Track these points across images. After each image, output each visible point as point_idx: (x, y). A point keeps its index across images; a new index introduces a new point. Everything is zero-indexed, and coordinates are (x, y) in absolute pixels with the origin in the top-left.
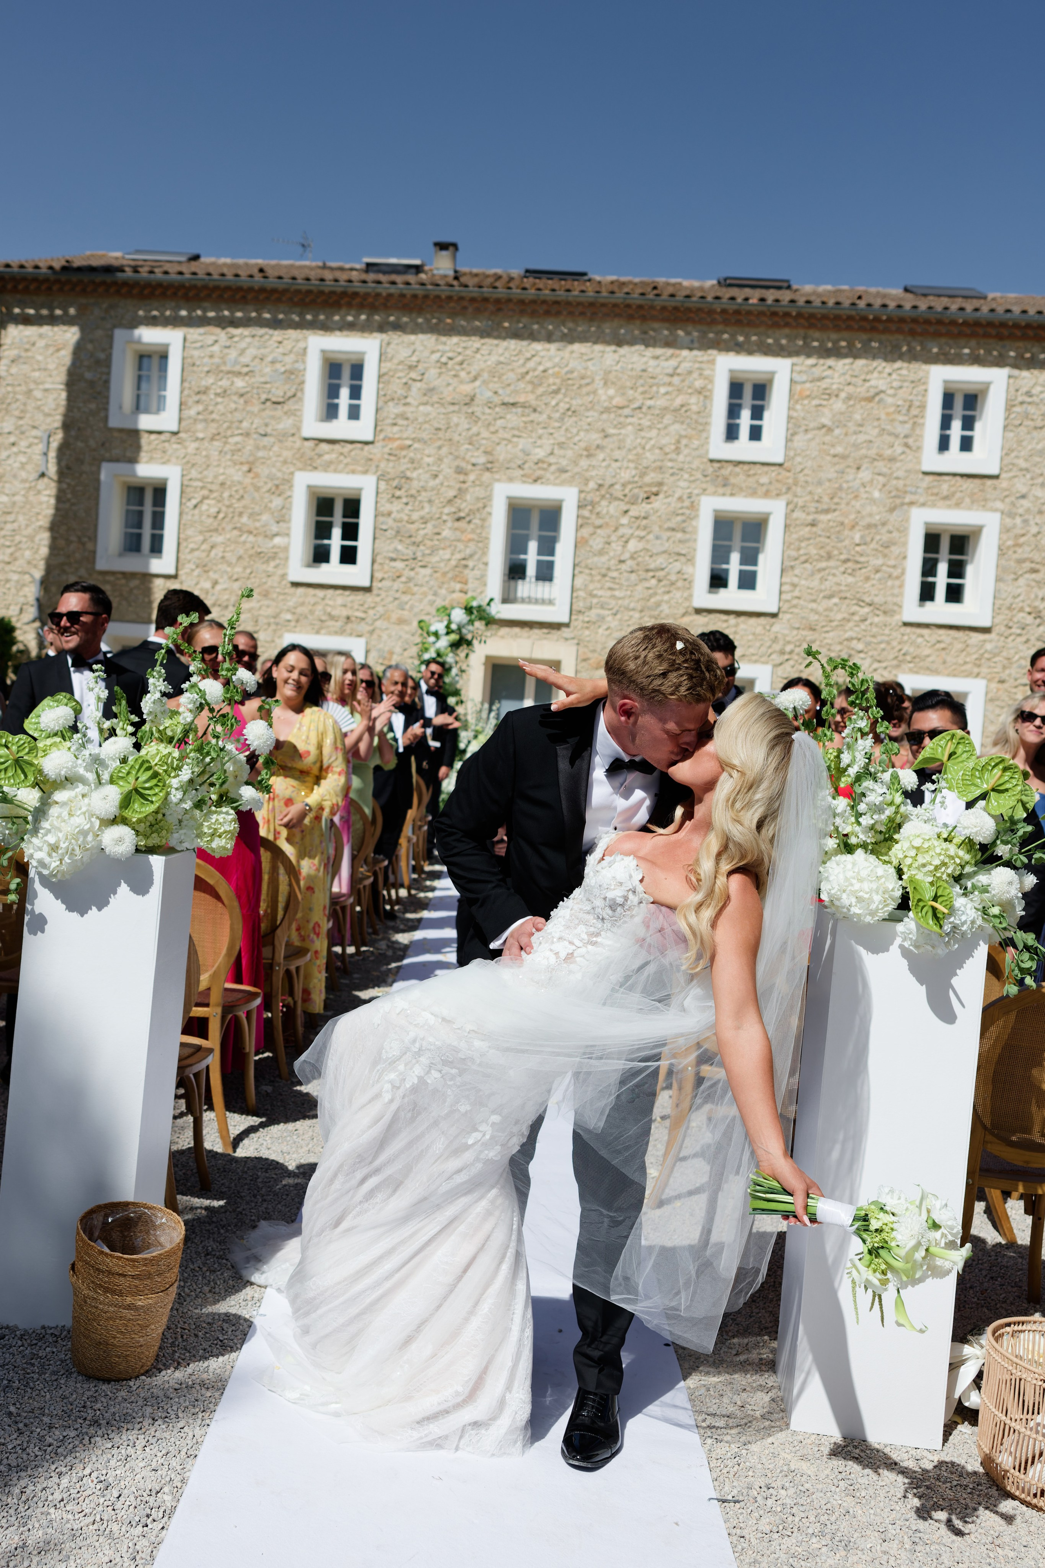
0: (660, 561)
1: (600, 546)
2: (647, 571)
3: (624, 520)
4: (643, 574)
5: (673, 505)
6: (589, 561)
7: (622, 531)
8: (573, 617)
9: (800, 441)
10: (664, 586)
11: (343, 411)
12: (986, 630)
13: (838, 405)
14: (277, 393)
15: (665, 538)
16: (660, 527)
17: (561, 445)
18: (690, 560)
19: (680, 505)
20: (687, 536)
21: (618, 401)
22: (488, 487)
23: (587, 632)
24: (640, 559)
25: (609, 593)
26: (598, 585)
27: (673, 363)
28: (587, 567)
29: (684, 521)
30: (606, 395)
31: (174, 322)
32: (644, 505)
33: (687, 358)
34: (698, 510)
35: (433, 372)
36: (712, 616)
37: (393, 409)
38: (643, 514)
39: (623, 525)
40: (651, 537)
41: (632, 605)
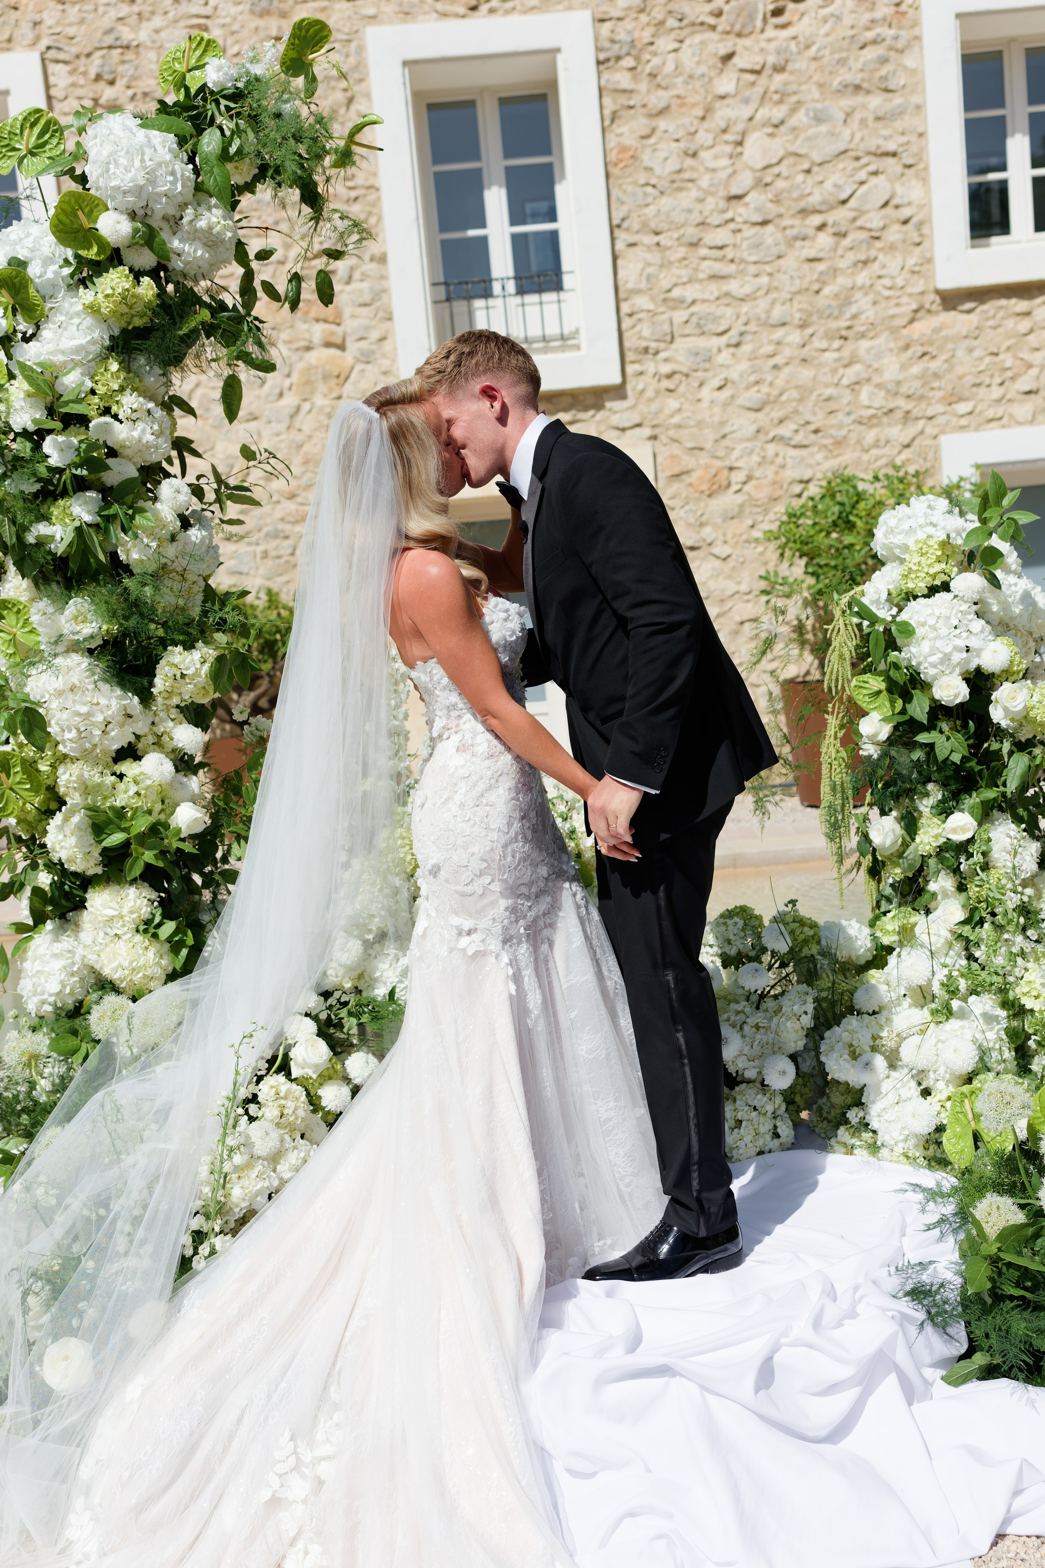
0: (834, 179)
1: (673, 165)
2: (804, 212)
3: (726, 84)
4: (797, 225)
5: (848, 21)
6: (650, 211)
7: (723, 113)
8: (630, 369)
10: (851, 249)
15: (842, 116)
16: (821, 86)
18: (912, 165)
19: (868, 16)
20: (897, 100)
23: (672, 403)
24: (780, 184)
25: (714, 290)
26: (684, 274)
28: (645, 227)
29: (884, 61)
32: (770, 32)
34: (915, 24)
36: (989, 307)
38: (771, 59)
39: (723, 97)
40: (801, 118)
41: (778, 313)
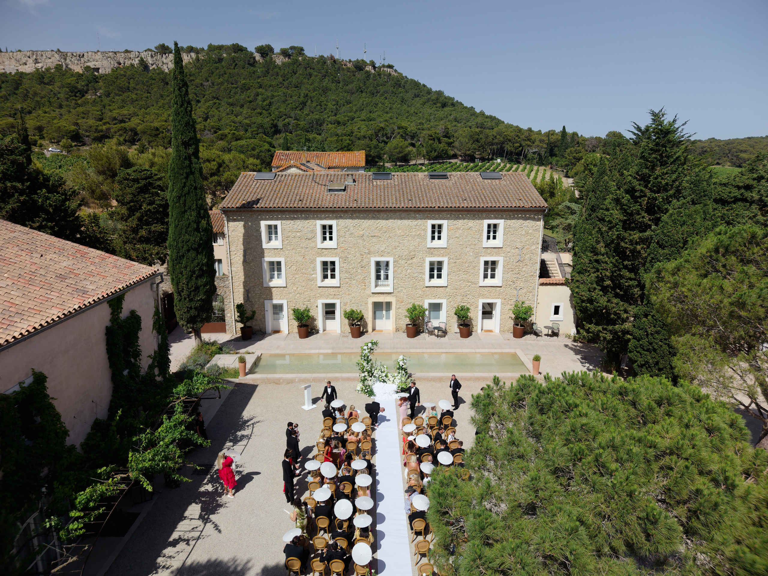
0: (416, 275)
1: (400, 272)
2: (413, 277)
4: (412, 279)
5: (418, 260)
6: (397, 276)
7: (405, 268)
8: (394, 291)
9: (450, 242)
10: (417, 281)
11: (328, 238)
12: (501, 287)
13: (460, 231)
14: (309, 237)
15: (418, 269)
16: (416, 266)
17: (388, 246)
18: (424, 274)
19: (420, 260)
20: (423, 268)
21: (402, 234)
22: (369, 259)
23: (398, 294)
24: (411, 275)
25: (403, 284)
26: (400, 282)
27: (416, 222)
29: (421, 264)
30: (399, 232)
31: (277, 219)
32: (411, 261)
33: (420, 222)
34: (425, 261)
35: (352, 228)
36: (430, 288)
37: (342, 239)
38: (411, 263)
39: (405, 266)
40: (413, 269)
